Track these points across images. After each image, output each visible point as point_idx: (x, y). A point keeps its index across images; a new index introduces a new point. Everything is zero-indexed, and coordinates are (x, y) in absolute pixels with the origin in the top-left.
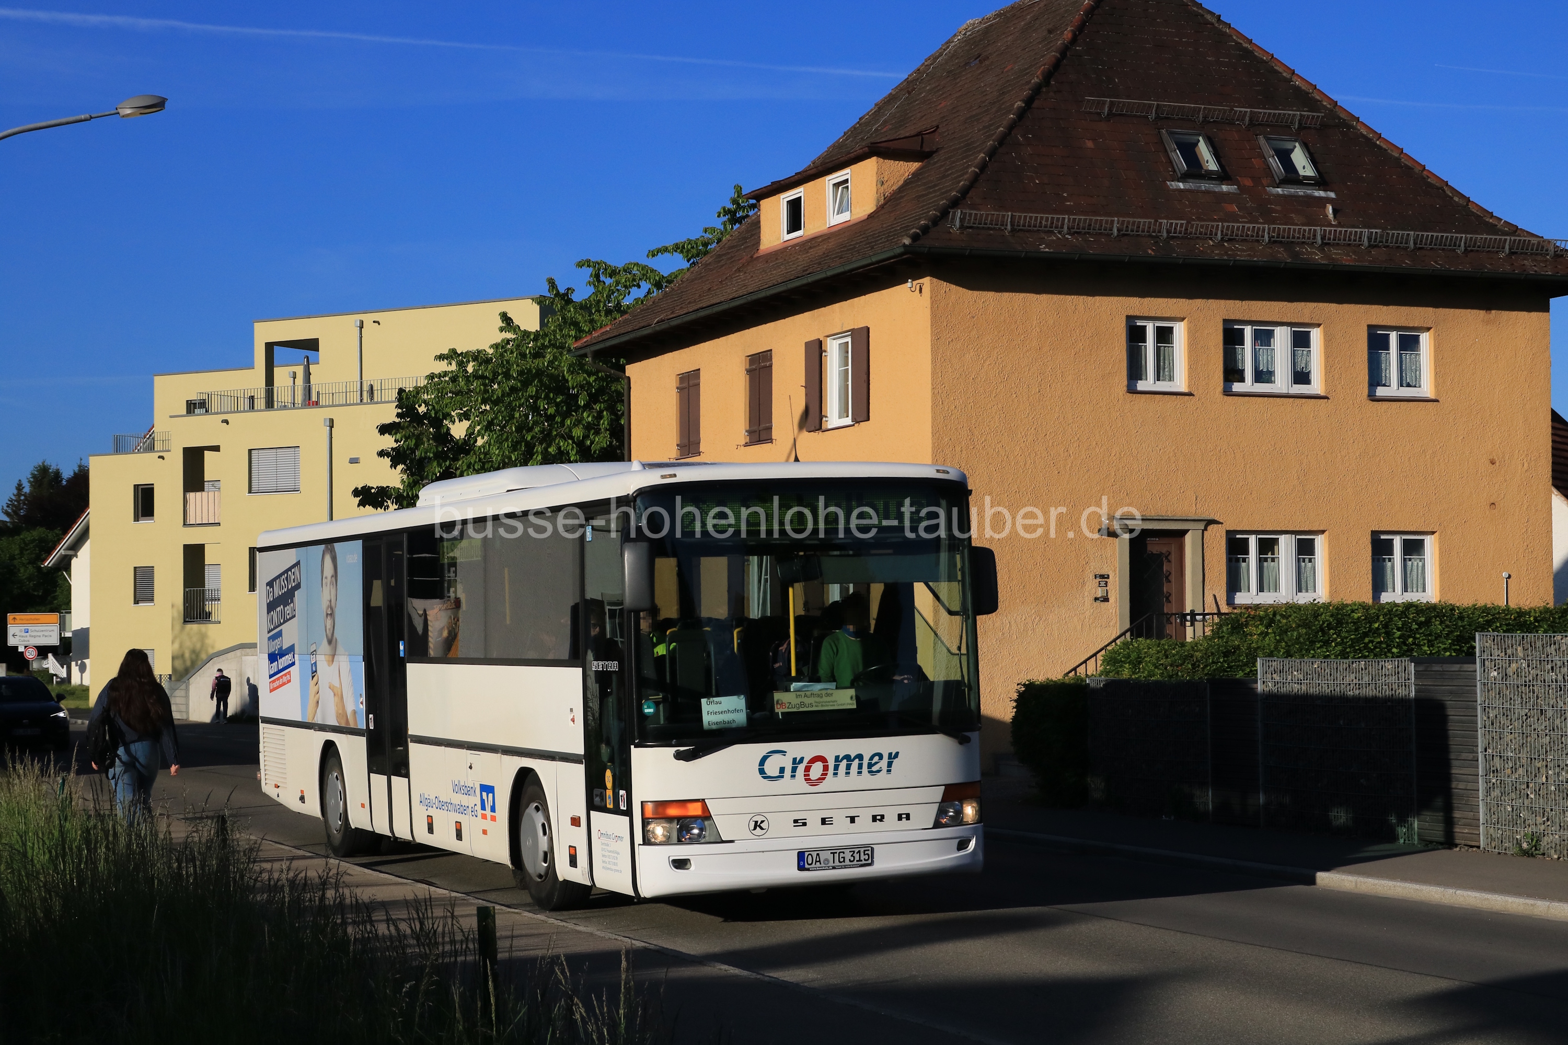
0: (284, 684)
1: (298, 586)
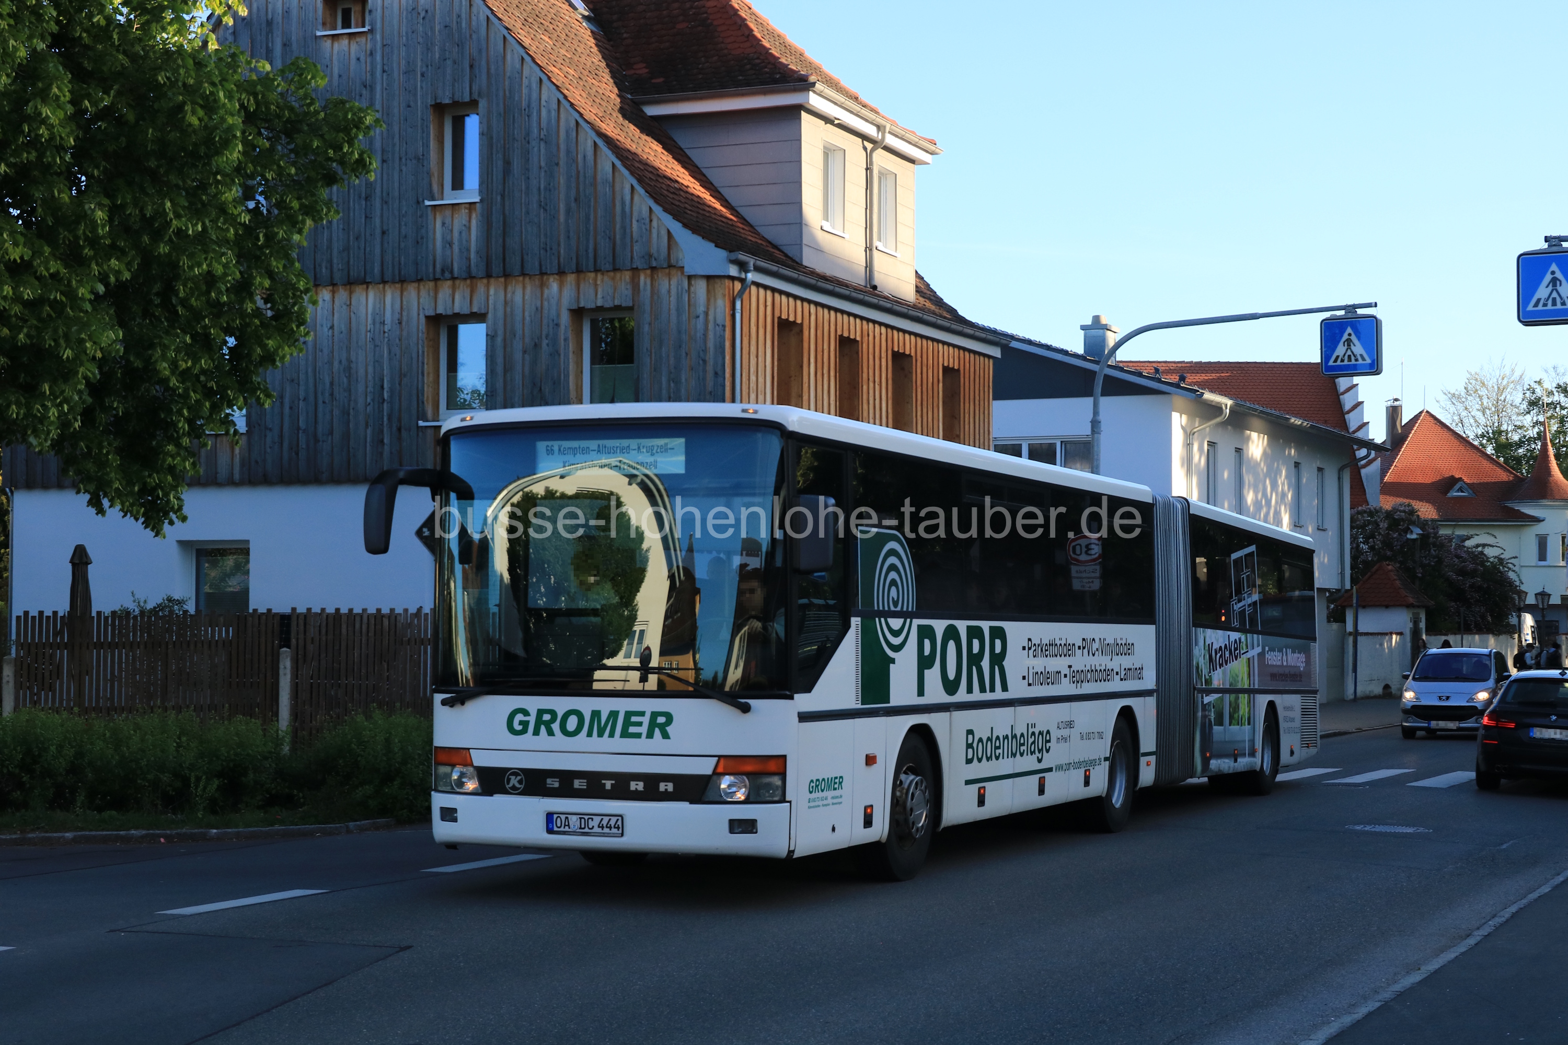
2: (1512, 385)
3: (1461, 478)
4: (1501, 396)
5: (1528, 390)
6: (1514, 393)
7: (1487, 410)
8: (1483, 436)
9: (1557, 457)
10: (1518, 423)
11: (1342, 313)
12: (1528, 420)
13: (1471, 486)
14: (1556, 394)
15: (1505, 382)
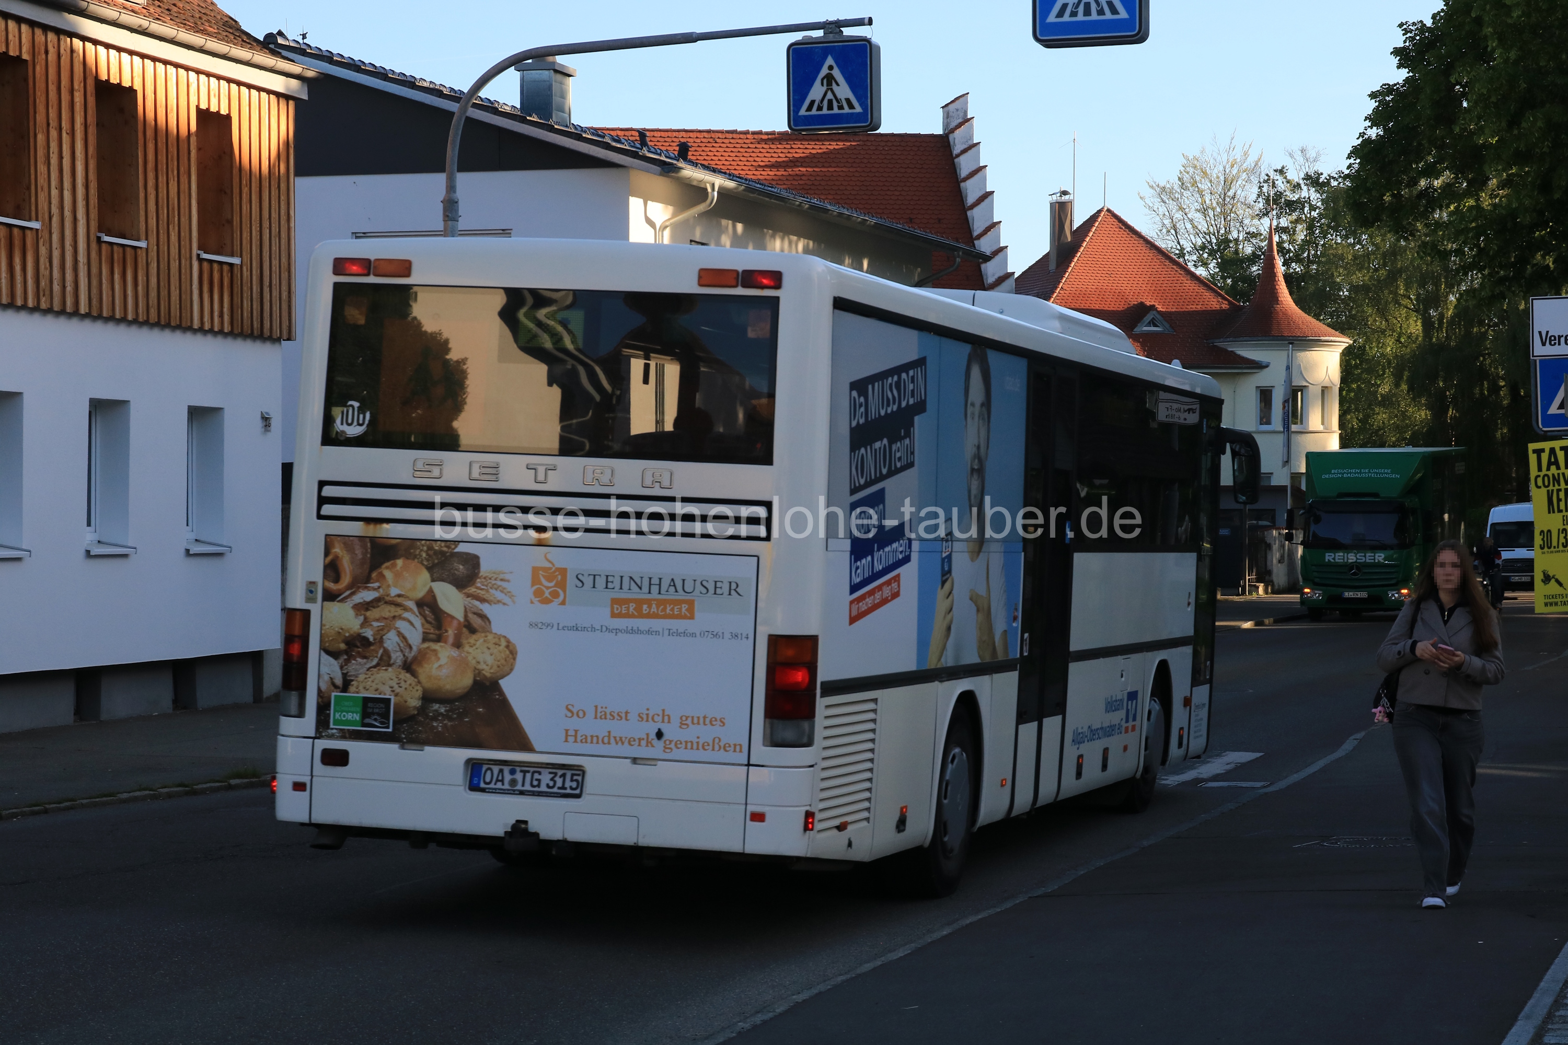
0: (884, 602)
1: (920, 407)
2: (1244, 176)
3: (1154, 306)
4: (1229, 190)
5: (1265, 181)
6: (1248, 186)
7: (1210, 211)
8: (1203, 247)
9: (1288, 278)
10: (1253, 230)
11: (819, 33)
12: (1264, 225)
13: (1166, 316)
14: (1305, 188)
15: (1235, 171)
